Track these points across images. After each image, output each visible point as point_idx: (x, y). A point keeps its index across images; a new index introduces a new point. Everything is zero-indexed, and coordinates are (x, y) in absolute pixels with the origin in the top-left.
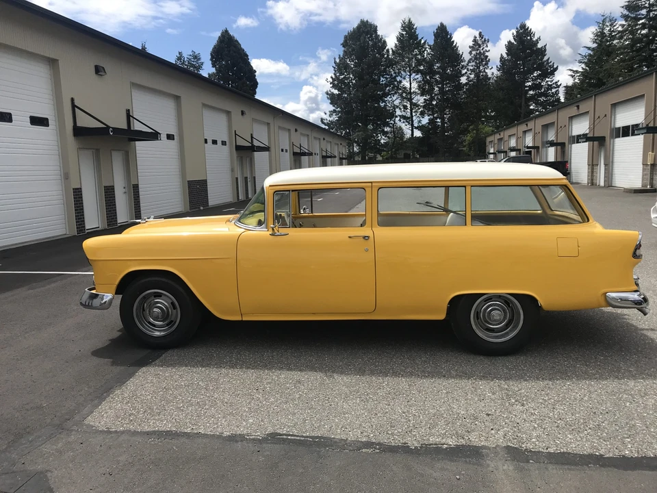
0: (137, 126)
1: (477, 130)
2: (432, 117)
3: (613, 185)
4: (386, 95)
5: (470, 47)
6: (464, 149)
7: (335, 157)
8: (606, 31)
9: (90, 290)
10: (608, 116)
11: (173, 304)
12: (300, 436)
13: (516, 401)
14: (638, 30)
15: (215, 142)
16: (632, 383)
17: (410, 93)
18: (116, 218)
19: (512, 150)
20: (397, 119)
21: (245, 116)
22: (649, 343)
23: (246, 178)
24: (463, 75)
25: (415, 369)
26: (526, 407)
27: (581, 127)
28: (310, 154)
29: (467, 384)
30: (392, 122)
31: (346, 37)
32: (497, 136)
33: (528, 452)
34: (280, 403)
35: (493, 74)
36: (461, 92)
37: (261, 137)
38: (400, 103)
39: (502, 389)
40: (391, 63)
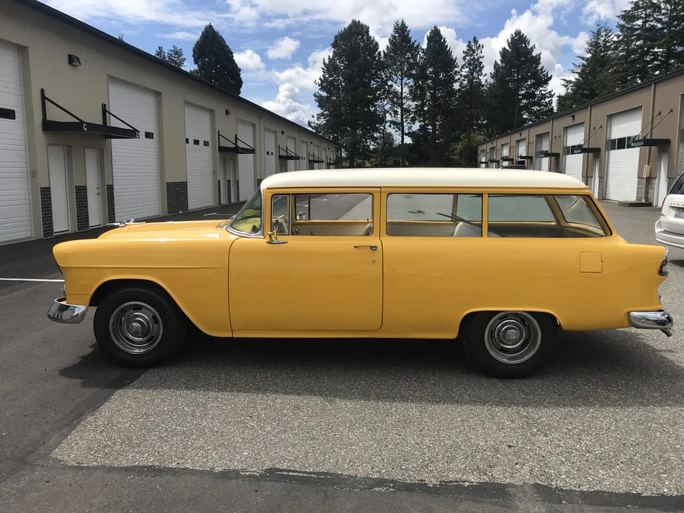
0: (114, 123)
1: (469, 138)
2: (423, 123)
3: (607, 198)
4: (376, 99)
5: (464, 52)
6: (455, 157)
7: (323, 162)
8: (601, 41)
9: (60, 300)
10: (604, 127)
11: (154, 317)
12: (303, 472)
13: (538, 431)
14: (633, 41)
15: (196, 142)
16: (658, 410)
17: (402, 98)
18: (88, 221)
19: (505, 159)
20: (387, 125)
21: (229, 116)
22: (669, 366)
23: (229, 181)
24: (456, 81)
25: (424, 393)
26: (550, 437)
27: (576, 138)
28: (297, 158)
29: (482, 411)
30: (382, 127)
31: (336, 37)
32: (490, 145)
33: (559, 491)
34: (278, 433)
35: (486, 81)
36: (453, 99)
37: (246, 138)
38: (390, 108)
39: (521, 417)
40: (382, 66)
